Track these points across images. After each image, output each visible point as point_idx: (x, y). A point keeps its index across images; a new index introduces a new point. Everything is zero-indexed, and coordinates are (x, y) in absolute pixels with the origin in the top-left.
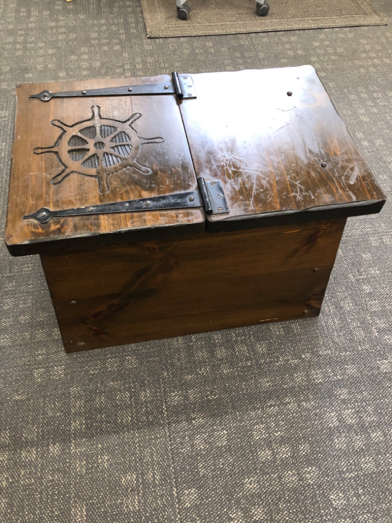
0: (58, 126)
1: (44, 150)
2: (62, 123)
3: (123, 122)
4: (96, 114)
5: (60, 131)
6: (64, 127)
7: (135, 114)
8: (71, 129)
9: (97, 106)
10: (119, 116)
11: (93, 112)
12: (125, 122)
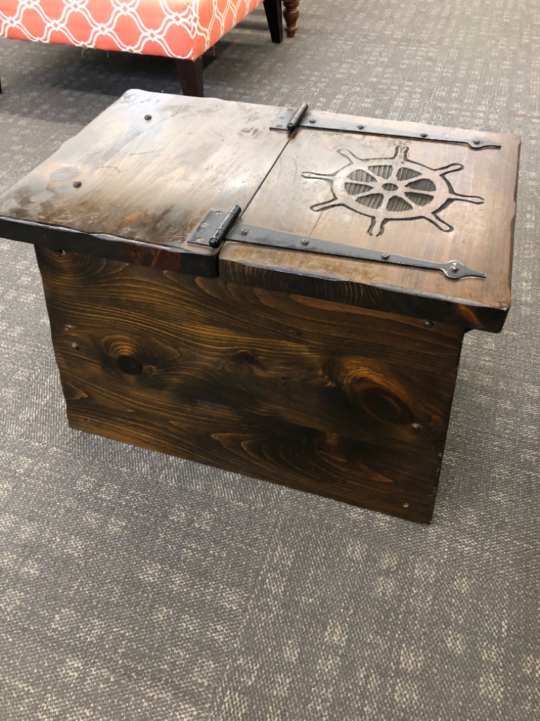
0: (444, 222)
1: (470, 199)
2: (436, 225)
3: (343, 205)
4: (378, 225)
5: (440, 214)
6: (433, 219)
7: (318, 211)
8: (423, 214)
9: (371, 235)
10: (344, 213)
11: (382, 227)
12: (339, 205)
